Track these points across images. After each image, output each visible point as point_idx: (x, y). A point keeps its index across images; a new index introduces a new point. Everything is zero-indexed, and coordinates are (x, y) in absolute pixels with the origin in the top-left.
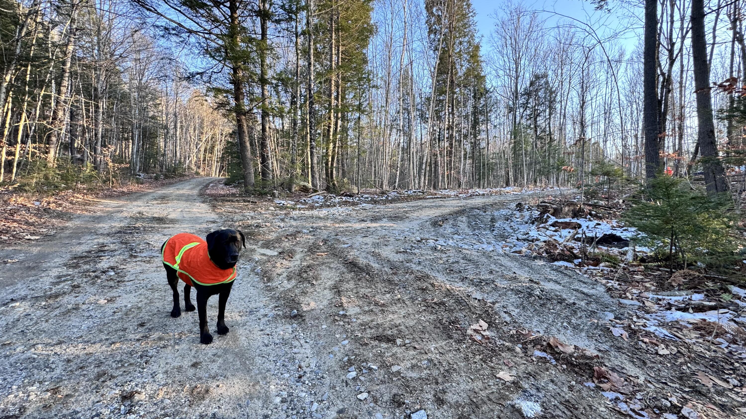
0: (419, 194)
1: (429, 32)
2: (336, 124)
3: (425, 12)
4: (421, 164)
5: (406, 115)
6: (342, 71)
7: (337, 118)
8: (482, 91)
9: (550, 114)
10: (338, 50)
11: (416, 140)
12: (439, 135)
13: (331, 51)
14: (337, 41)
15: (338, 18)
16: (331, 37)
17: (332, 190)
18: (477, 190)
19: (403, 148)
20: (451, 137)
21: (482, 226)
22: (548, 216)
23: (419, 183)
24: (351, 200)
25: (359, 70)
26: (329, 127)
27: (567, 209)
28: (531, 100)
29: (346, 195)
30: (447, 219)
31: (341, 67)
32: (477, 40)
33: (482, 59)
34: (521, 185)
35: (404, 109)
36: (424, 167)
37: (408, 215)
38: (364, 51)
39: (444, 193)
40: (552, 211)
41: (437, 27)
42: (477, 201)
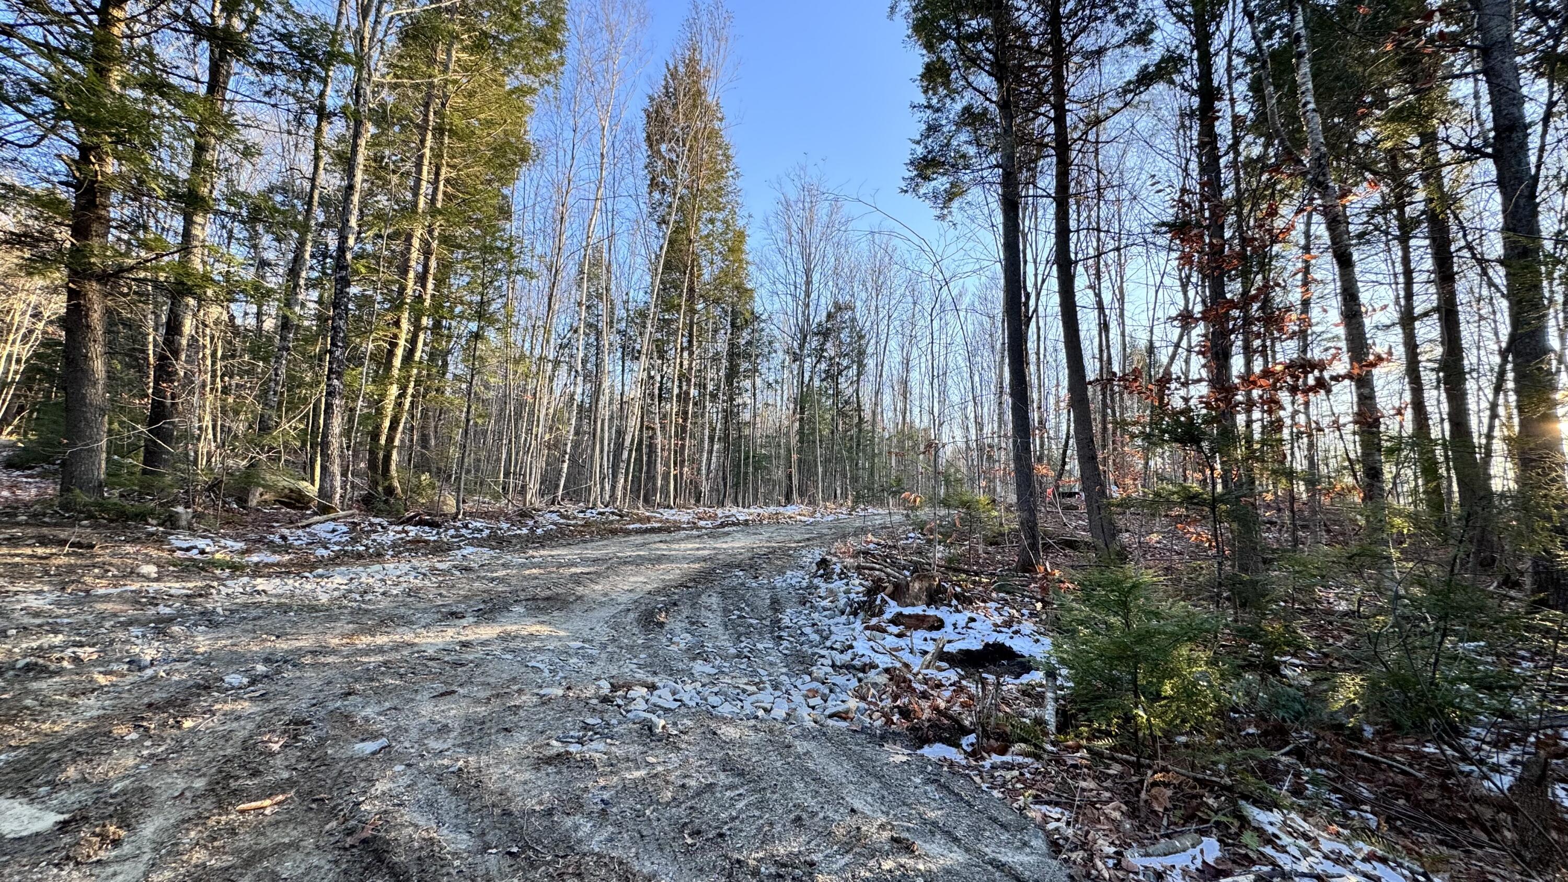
0: (611, 518)
1: (651, 185)
2: (413, 341)
3: (644, 146)
4: (619, 447)
5: (592, 339)
6: (440, 221)
7: (417, 327)
8: (748, 316)
9: (859, 374)
10: (437, 174)
11: (612, 393)
12: (660, 389)
13: (419, 172)
14: (437, 155)
15: (443, 105)
16: (423, 141)
17: (382, 506)
18: (734, 510)
19: (581, 407)
20: (683, 398)
21: (754, 622)
22: (883, 600)
23: (613, 488)
24: (431, 535)
25: (489, 228)
26: (394, 345)
27: (917, 585)
28: (828, 345)
29: (422, 523)
30: (675, 604)
31: (440, 213)
32: (741, 223)
33: (750, 258)
34: (812, 502)
35: (589, 325)
36: (625, 455)
37: (580, 590)
38: (505, 191)
39: (666, 516)
40: (890, 588)
41: (668, 182)
42: (736, 545)
